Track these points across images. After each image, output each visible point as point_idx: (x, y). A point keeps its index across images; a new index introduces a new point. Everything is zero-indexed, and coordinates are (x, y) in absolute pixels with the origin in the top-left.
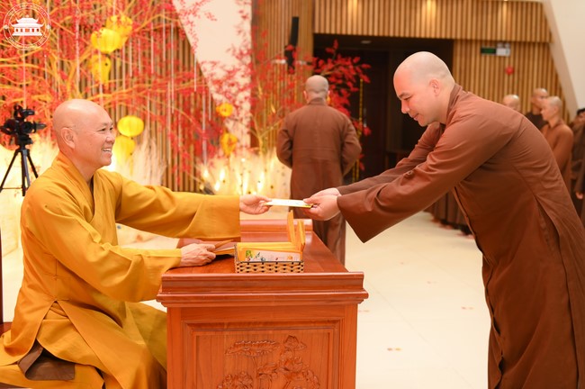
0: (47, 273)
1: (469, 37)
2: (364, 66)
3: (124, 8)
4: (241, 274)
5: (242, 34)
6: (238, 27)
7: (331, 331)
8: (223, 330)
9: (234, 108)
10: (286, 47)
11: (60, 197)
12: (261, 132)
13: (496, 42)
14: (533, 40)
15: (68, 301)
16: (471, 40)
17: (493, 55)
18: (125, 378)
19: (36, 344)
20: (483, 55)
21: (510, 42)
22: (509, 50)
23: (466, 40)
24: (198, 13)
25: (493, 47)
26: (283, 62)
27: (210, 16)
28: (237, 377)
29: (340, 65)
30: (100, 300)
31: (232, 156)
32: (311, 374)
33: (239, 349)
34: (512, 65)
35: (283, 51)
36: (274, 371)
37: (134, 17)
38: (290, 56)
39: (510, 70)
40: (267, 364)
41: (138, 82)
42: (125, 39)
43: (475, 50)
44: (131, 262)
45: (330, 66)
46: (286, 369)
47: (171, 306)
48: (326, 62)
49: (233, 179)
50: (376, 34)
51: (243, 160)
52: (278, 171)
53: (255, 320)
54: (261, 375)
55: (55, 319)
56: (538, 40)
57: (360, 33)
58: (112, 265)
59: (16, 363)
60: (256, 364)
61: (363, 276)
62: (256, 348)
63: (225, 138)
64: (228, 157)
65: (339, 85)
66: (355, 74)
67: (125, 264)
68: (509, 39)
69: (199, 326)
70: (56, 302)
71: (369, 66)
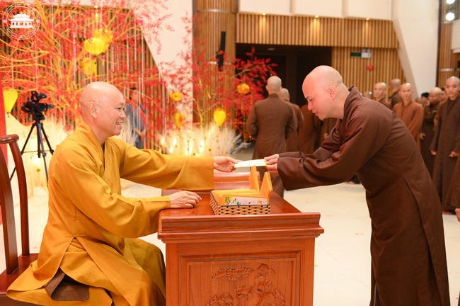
0: (68, 215)
1: (342, 45)
2: (273, 65)
3: (107, 23)
4: (222, 216)
5: (187, 43)
6: (185, 38)
7: (294, 259)
8: (210, 260)
9: (182, 95)
10: (217, 53)
11: (82, 156)
12: (202, 112)
13: (361, 49)
14: (387, 47)
15: (84, 237)
16: (344, 47)
17: (359, 58)
18: (131, 298)
19: (60, 271)
20: (352, 58)
21: (371, 48)
22: (370, 54)
23: (341, 47)
24: (160, 26)
25: (359, 52)
26: (215, 63)
27: (169, 28)
28: (221, 297)
29: (256, 64)
30: (108, 237)
31: (182, 128)
32: (278, 294)
33: (223, 275)
34: (372, 64)
35: (215, 55)
36: (250, 292)
37: (114, 29)
38: (220, 59)
39: (371, 68)
40: (244, 286)
41: (118, 76)
42: (108, 46)
43: (347, 54)
44: (133, 207)
45: (249, 65)
46: (259, 290)
47: (169, 242)
48: (246, 63)
49: (182, 145)
50: (279, 43)
51: (188, 131)
52: (214, 139)
53: (235, 252)
54: (239, 295)
55: (75, 252)
56: (390, 47)
57: (268, 43)
58: (120, 210)
59: (43, 287)
60: (235, 287)
61: (319, 215)
62: (236, 274)
63: (177, 116)
64: (179, 129)
65: (255, 78)
66: (267, 70)
67: (129, 209)
68: (370, 46)
69: (191, 257)
70: (75, 238)
71: (276, 65)
